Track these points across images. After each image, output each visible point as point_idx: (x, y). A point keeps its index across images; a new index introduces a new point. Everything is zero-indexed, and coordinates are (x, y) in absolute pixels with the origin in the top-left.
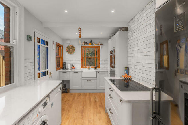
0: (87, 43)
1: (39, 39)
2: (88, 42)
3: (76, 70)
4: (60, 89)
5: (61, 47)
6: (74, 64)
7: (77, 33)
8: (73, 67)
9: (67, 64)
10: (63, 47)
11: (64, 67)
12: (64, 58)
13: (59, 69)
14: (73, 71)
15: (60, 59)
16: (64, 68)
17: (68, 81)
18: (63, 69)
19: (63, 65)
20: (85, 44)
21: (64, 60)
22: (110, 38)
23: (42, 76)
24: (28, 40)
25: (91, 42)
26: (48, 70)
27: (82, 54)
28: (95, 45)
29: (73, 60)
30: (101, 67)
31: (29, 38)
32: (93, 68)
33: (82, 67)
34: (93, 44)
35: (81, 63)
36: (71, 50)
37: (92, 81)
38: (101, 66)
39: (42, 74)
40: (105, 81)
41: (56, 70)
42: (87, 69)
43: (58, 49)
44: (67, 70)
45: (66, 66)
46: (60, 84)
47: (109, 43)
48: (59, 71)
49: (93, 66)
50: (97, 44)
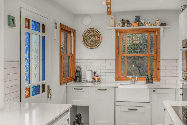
0: (128, 21)
1: (29, 20)
2: (132, 19)
3: (102, 85)
4: (66, 122)
5: (70, 32)
6: (99, 71)
7: (104, 3)
8: (96, 78)
9: (83, 71)
10: (74, 32)
11: (77, 77)
12: (76, 58)
13: (66, 82)
14: (96, 85)
15: (68, 59)
16: (78, 79)
17: (86, 109)
18: (75, 80)
19: (75, 73)
20: (123, 25)
21: (76, 61)
22: (183, 10)
23: (33, 95)
24: (9, 24)
25: (138, 19)
26: (43, 82)
27: (117, 49)
28: (147, 26)
29: (97, 61)
30: (161, 78)
31: (11, 21)
32: (141, 80)
33: (117, 78)
34: (143, 25)
35: (114, 68)
36: (92, 38)
37: (139, 109)
38: (162, 75)
39: (33, 91)
40: (165, 110)
41: (61, 84)
42: (128, 82)
43: (66, 38)
44: (83, 84)
45: (83, 74)
46: (67, 111)
47: (180, 21)
48: (67, 86)
49: (144, 75)
50: (151, 25)
